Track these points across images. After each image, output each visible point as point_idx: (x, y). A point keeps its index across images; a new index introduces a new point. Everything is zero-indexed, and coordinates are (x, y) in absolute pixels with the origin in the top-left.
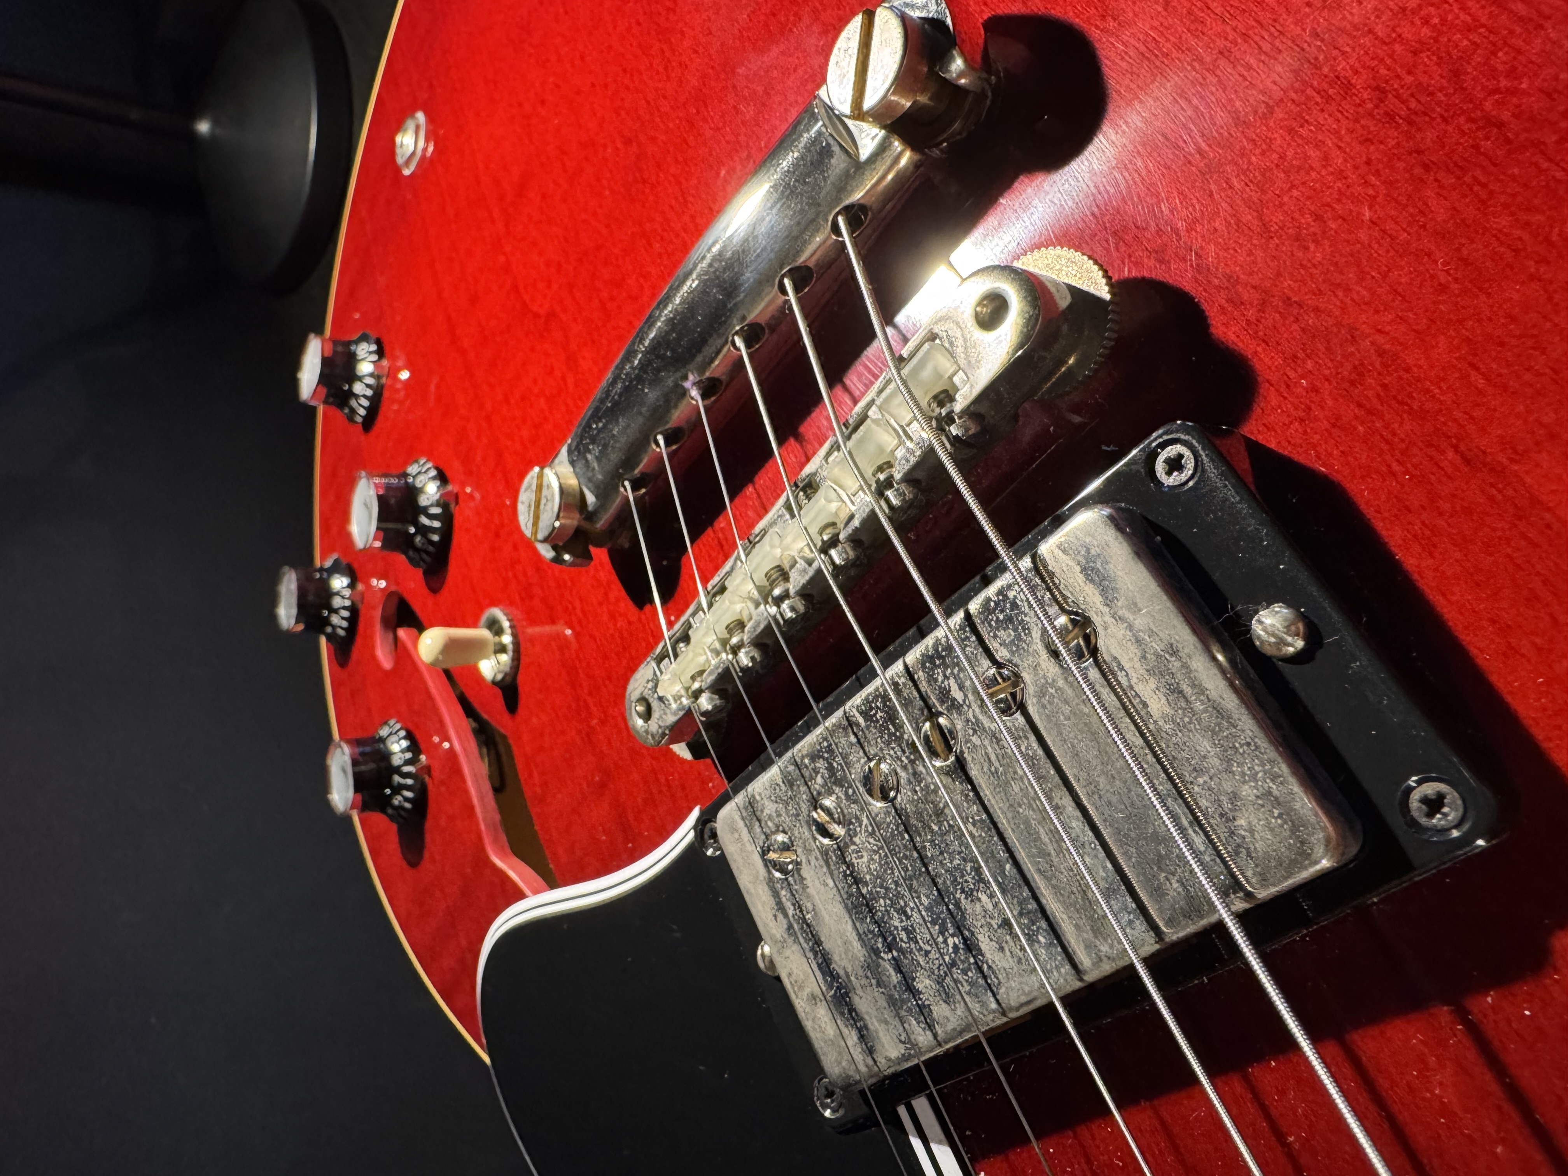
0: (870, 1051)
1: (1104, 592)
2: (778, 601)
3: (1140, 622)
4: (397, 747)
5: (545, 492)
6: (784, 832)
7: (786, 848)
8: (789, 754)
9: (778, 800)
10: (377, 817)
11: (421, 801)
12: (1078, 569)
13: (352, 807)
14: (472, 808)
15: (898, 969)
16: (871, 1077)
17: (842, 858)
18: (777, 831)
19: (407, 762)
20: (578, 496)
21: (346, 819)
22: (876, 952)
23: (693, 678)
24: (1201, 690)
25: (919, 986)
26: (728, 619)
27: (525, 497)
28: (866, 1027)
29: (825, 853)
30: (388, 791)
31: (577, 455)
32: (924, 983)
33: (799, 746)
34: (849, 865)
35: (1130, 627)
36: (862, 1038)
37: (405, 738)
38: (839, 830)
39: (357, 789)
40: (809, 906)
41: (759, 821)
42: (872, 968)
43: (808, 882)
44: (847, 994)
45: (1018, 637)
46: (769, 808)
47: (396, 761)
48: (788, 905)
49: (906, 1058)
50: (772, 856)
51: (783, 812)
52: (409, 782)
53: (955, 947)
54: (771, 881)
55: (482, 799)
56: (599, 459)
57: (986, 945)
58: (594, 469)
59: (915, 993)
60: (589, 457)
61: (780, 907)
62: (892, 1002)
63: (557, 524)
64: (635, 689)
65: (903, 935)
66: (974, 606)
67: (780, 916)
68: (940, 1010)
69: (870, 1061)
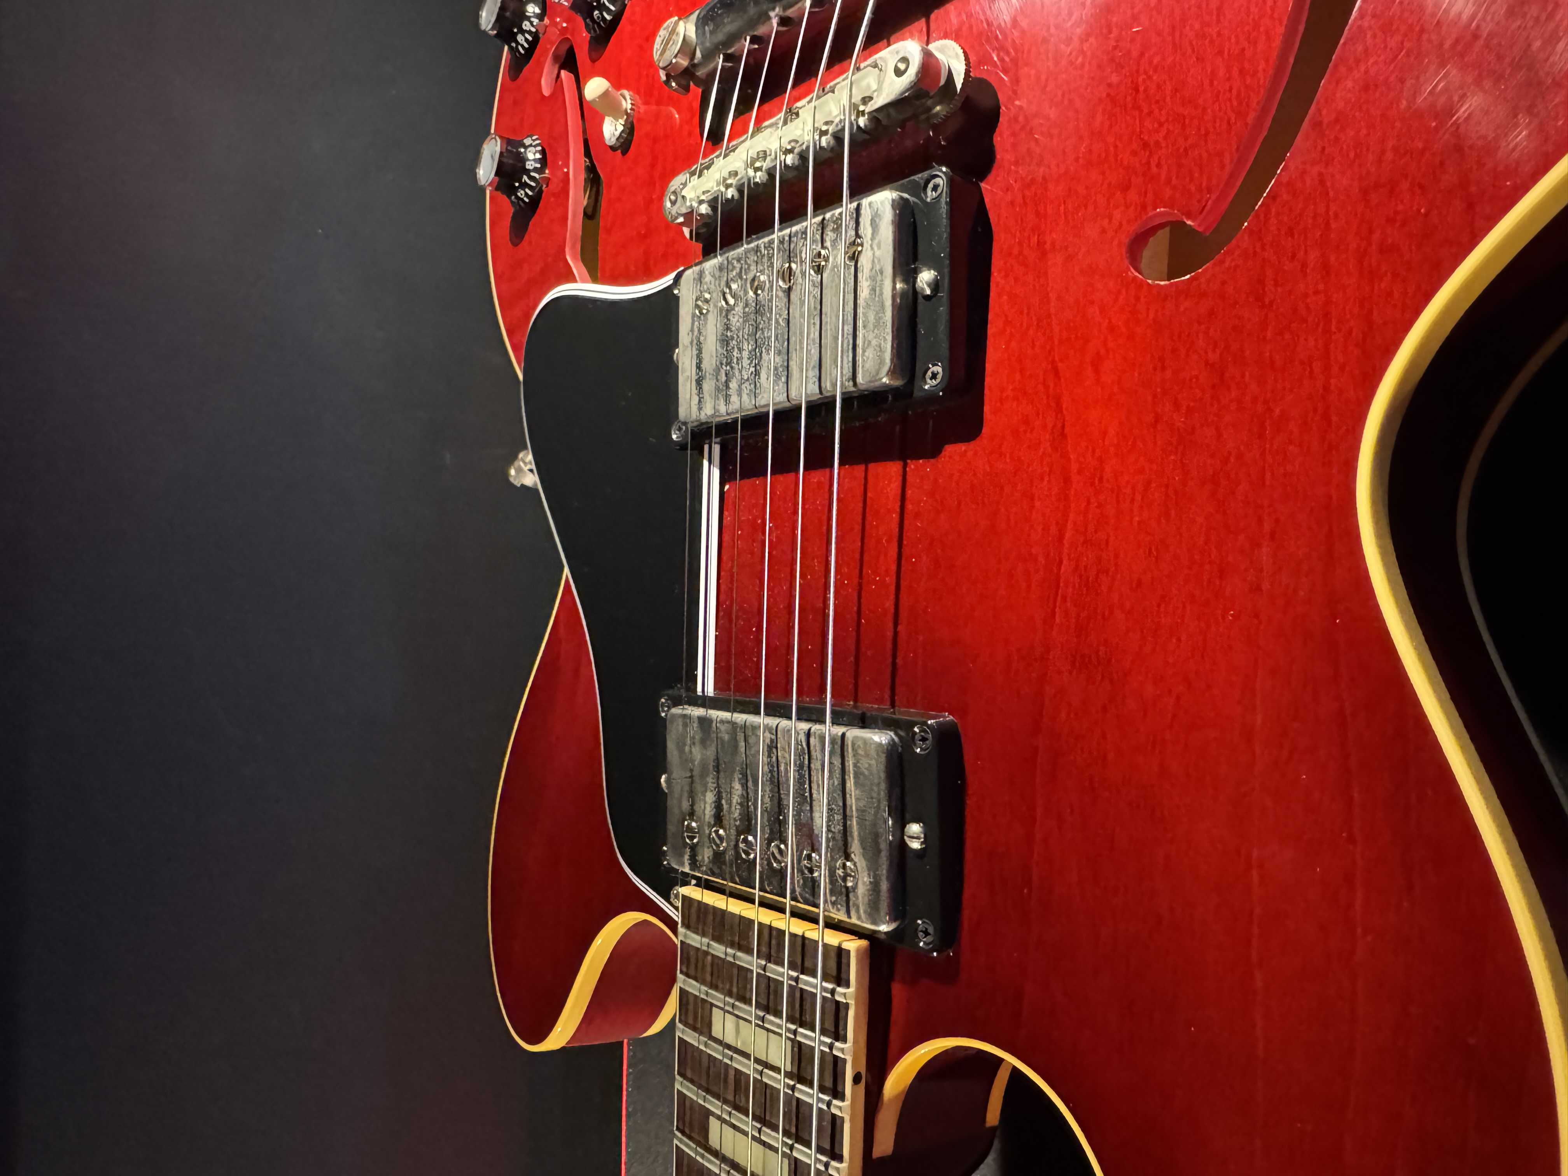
0: (700, 409)
1: (873, 234)
2: (757, 170)
3: (878, 253)
4: (532, 156)
5: (674, 37)
6: (709, 293)
7: (707, 301)
8: (727, 255)
9: (713, 276)
10: (503, 198)
11: (535, 202)
12: (870, 217)
13: (490, 185)
14: (565, 218)
15: (726, 375)
16: (697, 421)
17: (727, 315)
18: (706, 292)
19: (535, 170)
20: (693, 48)
21: (482, 190)
22: (722, 364)
23: (704, 193)
24: (881, 294)
25: (731, 385)
26: (732, 168)
27: (662, 33)
28: (703, 398)
29: (721, 309)
30: (517, 184)
31: (701, 24)
32: (733, 385)
33: (732, 253)
34: (728, 320)
35: (874, 254)
36: (700, 401)
37: (539, 152)
38: (732, 301)
39: (497, 174)
40: (704, 334)
41: (701, 283)
42: (717, 370)
43: (709, 322)
44: (701, 381)
45: (836, 239)
46: (708, 278)
47: (530, 165)
48: (696, 330)
49: (712, 416)
50: (699, 303)
51: (713, 283)
52: (533, 184)
53: (752, 372)
54: (694, 315)
55: (574, 216)
56: (711, 32)
57: (763, 375)
58: (706, 38)
59: (728, 387)
60: (707, 28)
61: (692, 330)
62: (718, 389)
63: (674, 61)
64: (673, 186)
65: (735, 361)
66: (828, 216)
67: (690, 333)
68: (734, 398)
69: (698, 414)
